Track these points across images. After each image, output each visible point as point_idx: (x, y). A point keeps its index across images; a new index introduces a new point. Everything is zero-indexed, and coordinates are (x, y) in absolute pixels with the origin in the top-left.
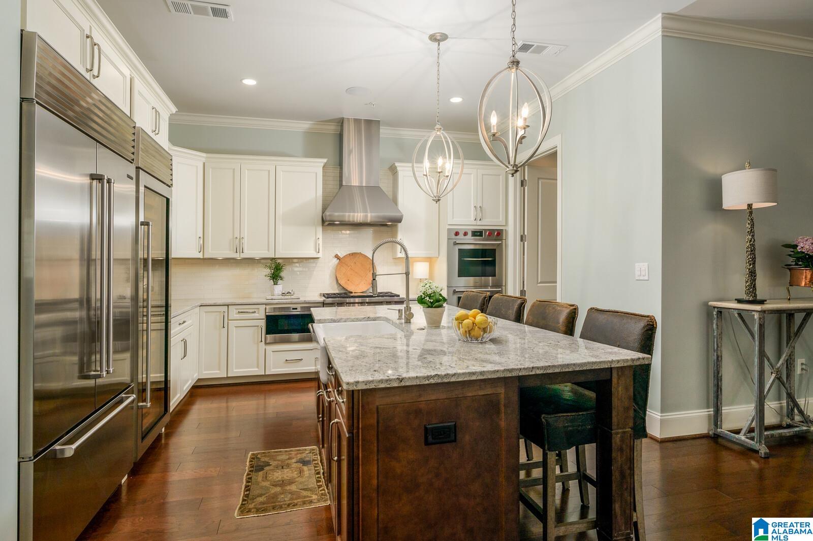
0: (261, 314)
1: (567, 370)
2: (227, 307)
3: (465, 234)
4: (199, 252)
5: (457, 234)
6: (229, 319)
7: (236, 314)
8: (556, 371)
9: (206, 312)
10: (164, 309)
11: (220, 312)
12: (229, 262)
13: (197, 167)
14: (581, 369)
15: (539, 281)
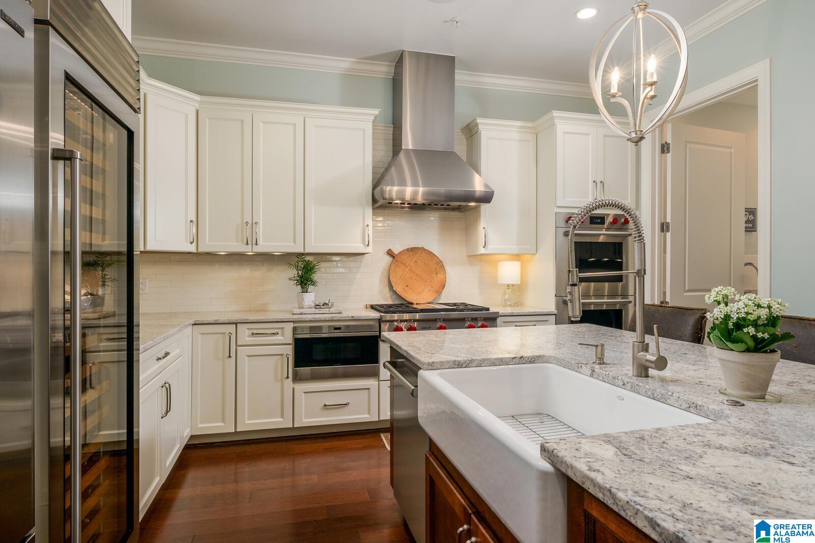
0: (287, 336)
2: (235, 325)
4: (191, 243)
6: (238, 344)
7: (248, 336)
9: (202, 334)
10: (125, 329)
11: (224, 333)
12: (235, 259)
13: (187, 115)
15: (687, 289)
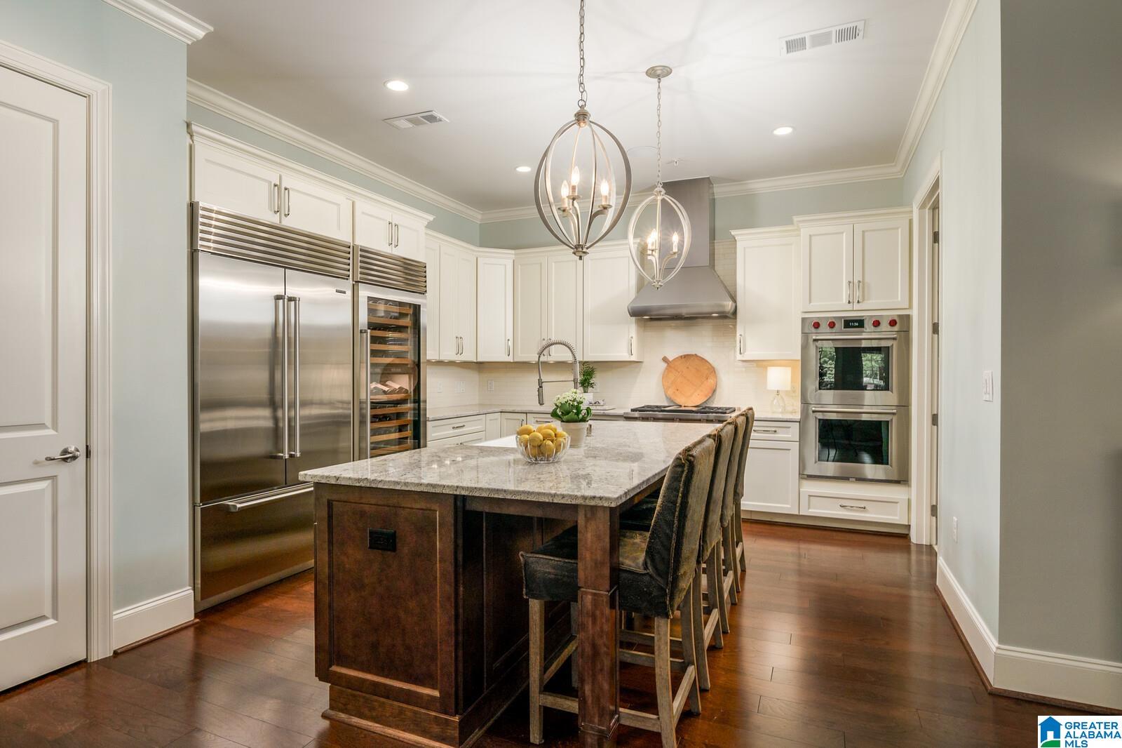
1: (496, 496)
2: (526, 414)
3: (832, 325)
4: (508, 355)
5: (817, 325)
8: (483, 495)
9: (507, 419)
11: (519, 419)
13: (506, 266)
14: (513, 498)
